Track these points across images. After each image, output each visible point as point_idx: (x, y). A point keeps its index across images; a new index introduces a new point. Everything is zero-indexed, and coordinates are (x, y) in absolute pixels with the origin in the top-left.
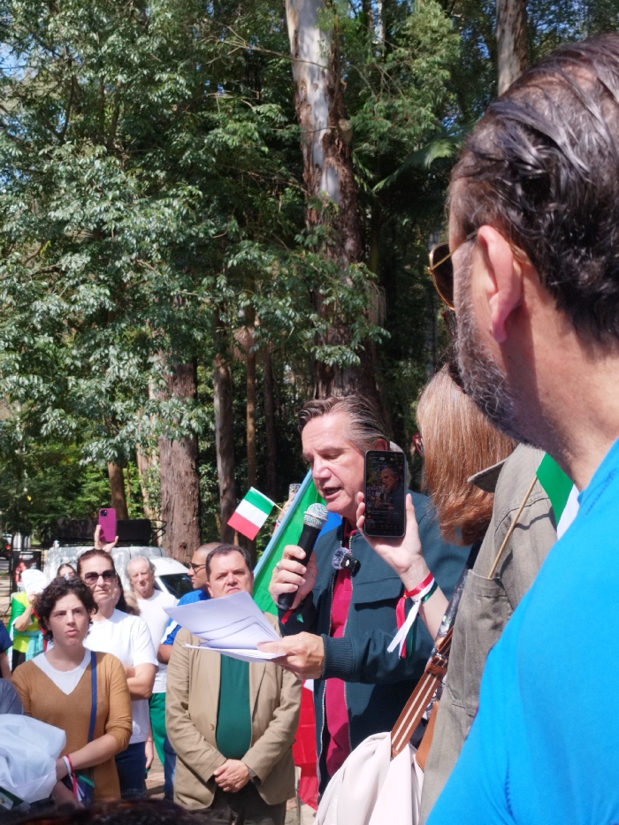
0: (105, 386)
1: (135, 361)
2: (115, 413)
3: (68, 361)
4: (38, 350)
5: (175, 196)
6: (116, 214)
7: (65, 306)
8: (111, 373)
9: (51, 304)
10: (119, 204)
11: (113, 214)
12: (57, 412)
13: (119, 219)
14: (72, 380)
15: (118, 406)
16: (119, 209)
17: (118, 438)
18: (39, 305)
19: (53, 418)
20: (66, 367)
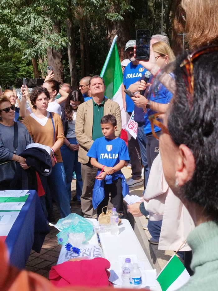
0: (30, 29)
1: (40, 19)
2: (34, 39)
3: (16, 19)
4: (5, 15)
8: (32, 23)
12: (14, 38)
14: (18, 27)
15: (35, 36)
17: (36, 48)
19: (12, 41)
20: (15, 22)
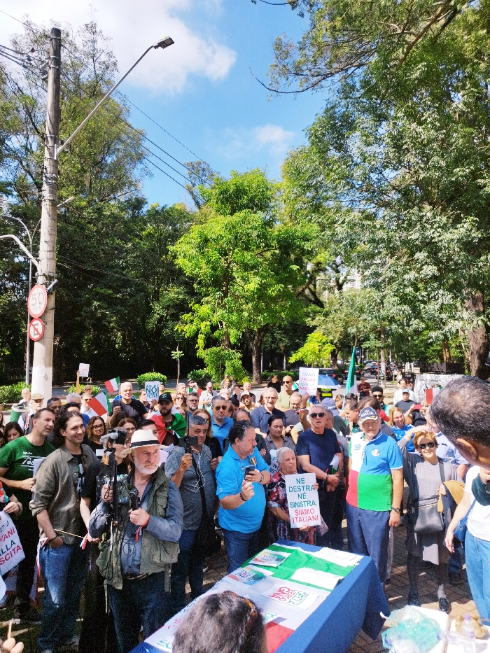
0: (437, 307)
1: (450, 296)
2: (442, 319)
3: (421, 298)
4: (407, 294)
5: (465, 222)
6: (438, 234)
7: (417, 275)
8: (440, 301)
9: (412, 275)
10: (439, 230)
11: (436, 235)
12: (417, 321)
13: (440, 236)
14: (422, 305)
15: (443, 316)
16: (438, 232)
17: (444, 331)
18: (406, 277)
19: (415, 323)
20: (419, 301)
